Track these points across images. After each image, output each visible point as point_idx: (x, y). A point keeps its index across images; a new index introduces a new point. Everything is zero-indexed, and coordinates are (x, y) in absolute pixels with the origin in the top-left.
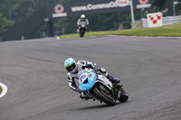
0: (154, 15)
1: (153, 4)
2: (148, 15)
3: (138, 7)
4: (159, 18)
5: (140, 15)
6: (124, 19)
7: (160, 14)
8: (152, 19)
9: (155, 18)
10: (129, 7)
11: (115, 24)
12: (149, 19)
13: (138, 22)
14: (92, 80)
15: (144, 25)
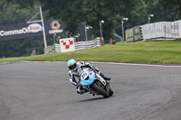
0: (66, 40)
1: (65, 30)
2: (61, 40)
3: (51, 32)
4: (71, 43)
5: (52, 40)
6: (37, 45)
7: (72, 39)
8: (64, 44)
9: (68, 43)
10: (41, 32)
11: (28, 50)
12: (61, 44)
13: (51, 47)
14: (92, 78)
15: (57, 50)
